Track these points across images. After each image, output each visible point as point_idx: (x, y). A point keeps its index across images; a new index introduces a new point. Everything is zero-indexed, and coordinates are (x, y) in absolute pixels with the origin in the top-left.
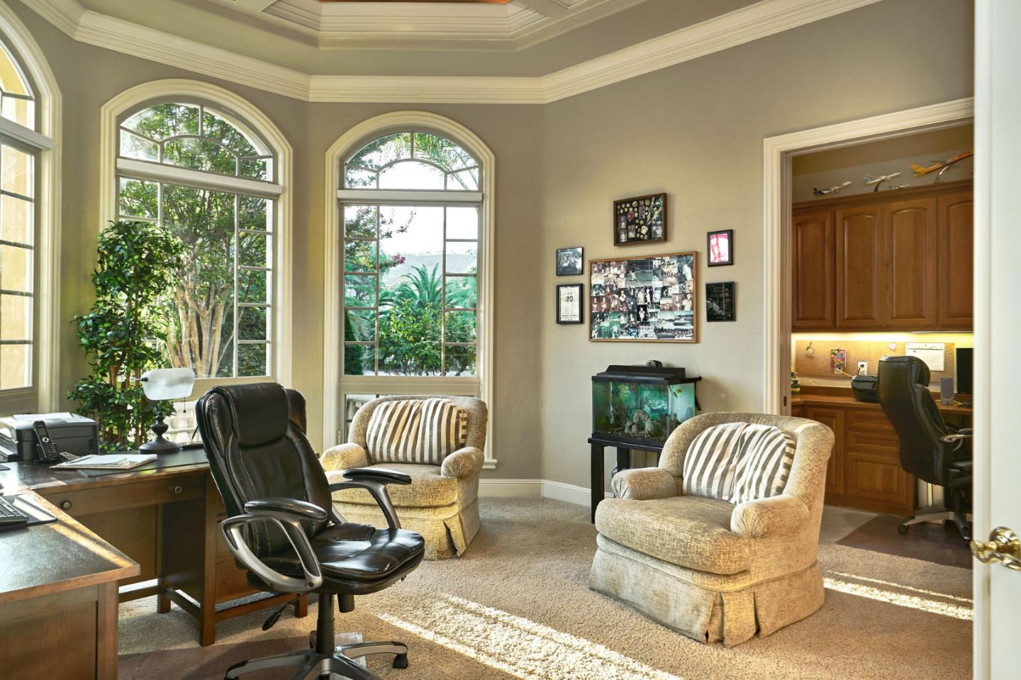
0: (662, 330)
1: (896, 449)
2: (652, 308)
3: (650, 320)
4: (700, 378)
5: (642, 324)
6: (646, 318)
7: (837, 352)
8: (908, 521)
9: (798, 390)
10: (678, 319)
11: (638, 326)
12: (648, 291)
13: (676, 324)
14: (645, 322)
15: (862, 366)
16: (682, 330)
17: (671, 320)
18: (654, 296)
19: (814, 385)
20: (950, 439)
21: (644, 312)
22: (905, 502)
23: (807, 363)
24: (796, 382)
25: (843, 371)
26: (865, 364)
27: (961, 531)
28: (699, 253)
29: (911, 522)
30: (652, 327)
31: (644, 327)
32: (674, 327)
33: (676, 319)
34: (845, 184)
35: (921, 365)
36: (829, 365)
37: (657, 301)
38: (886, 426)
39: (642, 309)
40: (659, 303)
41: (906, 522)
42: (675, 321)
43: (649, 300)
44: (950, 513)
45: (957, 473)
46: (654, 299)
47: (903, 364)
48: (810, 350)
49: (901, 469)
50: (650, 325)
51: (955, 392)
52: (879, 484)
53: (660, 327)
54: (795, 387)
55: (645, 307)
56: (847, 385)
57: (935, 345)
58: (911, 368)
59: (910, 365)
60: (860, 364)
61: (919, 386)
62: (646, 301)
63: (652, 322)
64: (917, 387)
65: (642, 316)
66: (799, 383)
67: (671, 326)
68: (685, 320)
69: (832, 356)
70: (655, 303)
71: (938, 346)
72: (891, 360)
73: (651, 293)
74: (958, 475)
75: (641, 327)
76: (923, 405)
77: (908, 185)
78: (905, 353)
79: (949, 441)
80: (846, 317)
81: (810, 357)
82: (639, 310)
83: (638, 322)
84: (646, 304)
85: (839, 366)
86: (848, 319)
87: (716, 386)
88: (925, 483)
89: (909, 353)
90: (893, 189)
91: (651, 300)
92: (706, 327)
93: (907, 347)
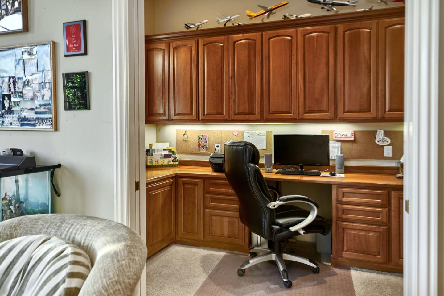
0: (25, 119)
1: (237, 206)
2: (16, 97)
3: (13, 109)
4: (59, 166)
5: (7, 112)
6: (10, 108)
7: (202, 137)
8: (245, 266)
9: (177, 163)
10: (39, 108)
11: (3, 114)
12: (12, 80)
13: (37, 113)
14: (10, 111)
15: (218, 146)
16: (42, 119)
17: (32, 109)
18: (17, 85)
19: (188, 159)
20: (274, 206)
21: (8, 101)
22: (243, 244)
23: (184, 145)
24: (176, 158)
25: (206, 150)
26: (219, 145)
27: (281, 273)
28: (57, 43)
29: (246, 267)
30: (16, 115)
31: (9, 115)
32: (35, 116)
33: (37, 108)
34: (205, 21)
35: (253, 149)
36: (197, 146)
37: (20, 90)
38: (230, 190)
39: (6, 98)
40: (21, 92)
41: (243, 267)
42: (36, 110)
43: (12, 90)
44: (273, 254)
45: (278, 230)
46: (17, 88)
47: (240, 147)
48: (186, 136)
49: (240, 221)
50: (14, 114)
51: (273, 162)
52: (226, 232)
53: (22, 115)
54: (175, 161)
55: (9, 96)
56: (207, 159)
57: (260, 132)
58: (246, 151)
59: (245, 148)
60: (216, 145)
61: (252, 165)
62: (10, 90)
63: (16, 111)
64: (250, 166)
65: (7, 105)
66: (178, 158)
67: (32, 115)
68: (45, 108)
69: (199, 140)
70: (18, 93)
71: (263, 133)
72: (232, 145)
73: (14, 82)
74: (279, 231)
75: (6, 115)
76: (255, 180)
77: (244, 23)
78: (243, 138)
79: (273, 208)
80: (206, 113)
81: (185, 141)
82: (4, 99)
83: (4, 111)
84: (10, 93)
85: (204, 147)
86: (207, 115)
87: (73, 173)
88: (256, 235)
89: (246, 139)
90: (235, 25)
91: (15, 89)
92: (65, 115)
93: (245, 134)
